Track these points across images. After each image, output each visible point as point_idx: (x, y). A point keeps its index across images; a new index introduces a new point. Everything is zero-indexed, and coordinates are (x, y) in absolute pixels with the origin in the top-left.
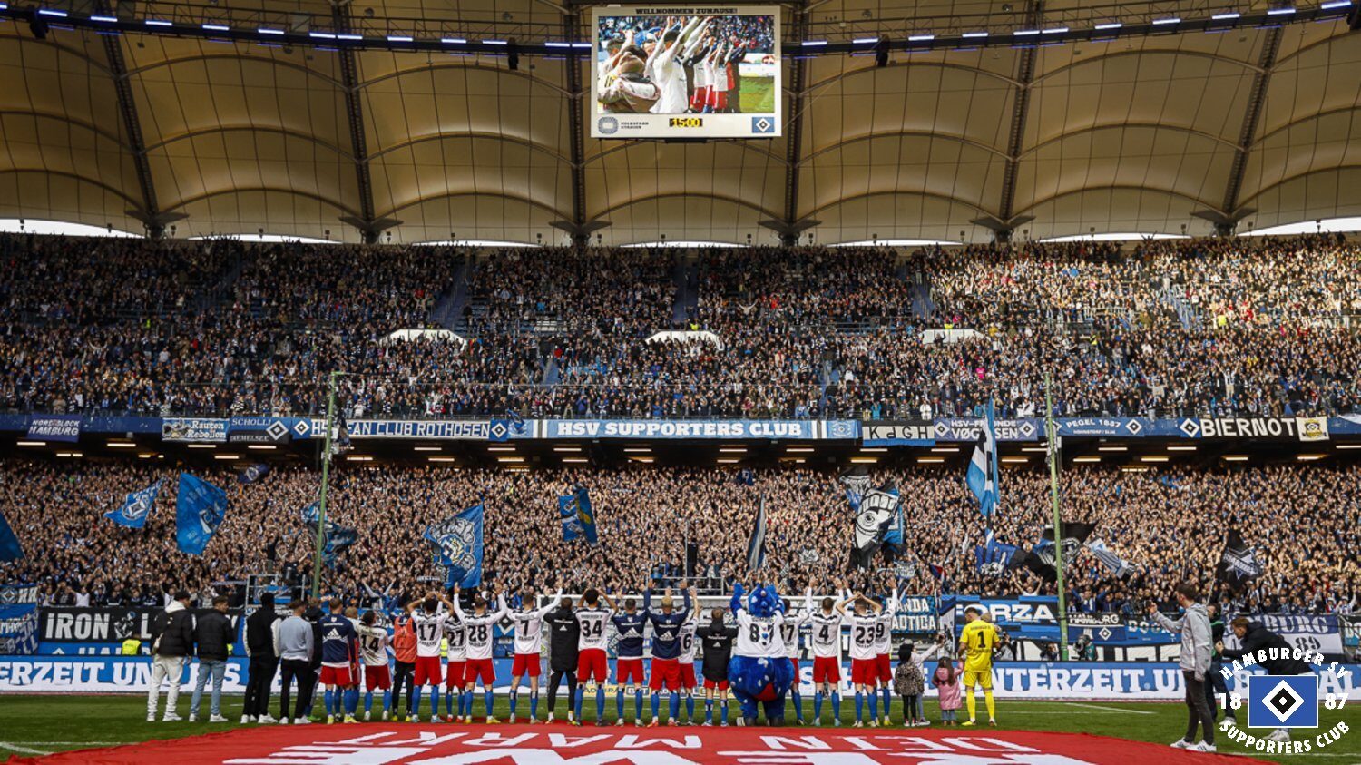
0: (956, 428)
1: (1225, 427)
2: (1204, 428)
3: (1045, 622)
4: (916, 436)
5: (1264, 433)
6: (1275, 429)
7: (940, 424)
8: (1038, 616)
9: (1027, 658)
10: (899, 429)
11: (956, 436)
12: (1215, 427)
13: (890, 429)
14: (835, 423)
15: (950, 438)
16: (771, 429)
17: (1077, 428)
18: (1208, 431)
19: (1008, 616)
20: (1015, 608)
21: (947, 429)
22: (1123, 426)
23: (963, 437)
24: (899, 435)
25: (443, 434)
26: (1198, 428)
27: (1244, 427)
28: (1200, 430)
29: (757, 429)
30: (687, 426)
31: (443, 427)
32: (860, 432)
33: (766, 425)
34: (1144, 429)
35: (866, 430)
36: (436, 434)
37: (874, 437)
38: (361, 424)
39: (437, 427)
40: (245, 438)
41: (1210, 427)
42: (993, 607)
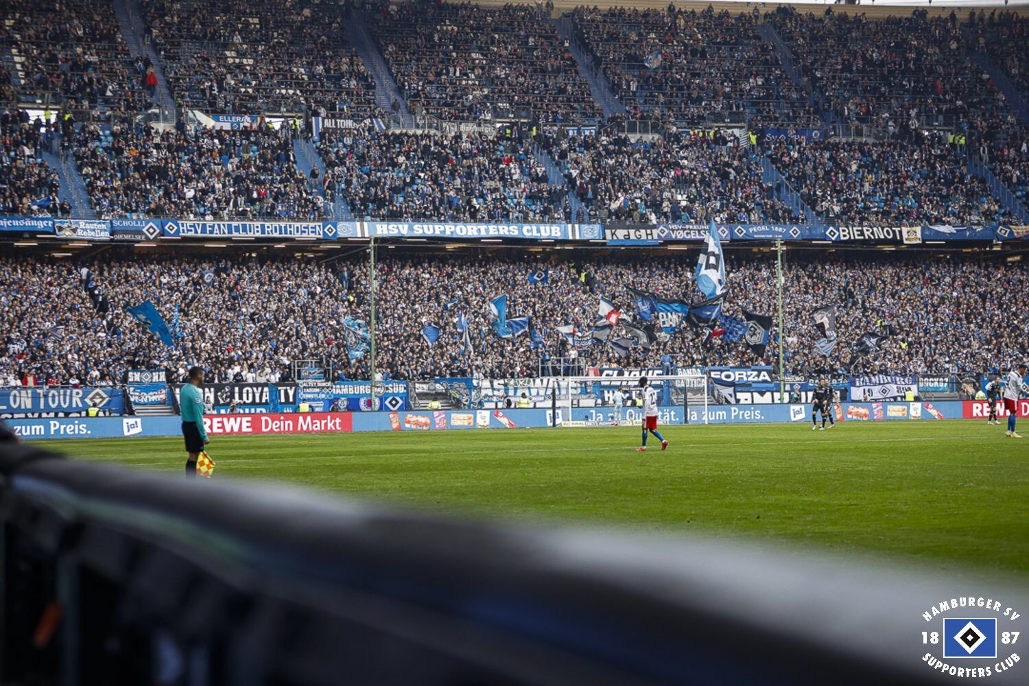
0: (673, 230)
1: (856, 233)
2: (842, 233)
3: (765, 381)
4: (644, 237)
5: (882, 237)
6: (889, 234)
7: (661, 227)
8: (761, 378)
9: (755, 402)
10: (632, 232)
11: (674, 236)
12: (849, 233)
13: (625, 232)
14: (585, 227)
15: (669, 239)
16: (538, 231)
17: (756, 233)
18: (844, 236)
19: (745, 379)
20: (749, 373)
21: (667, 231)
22: (787, 231)
23: (679, 237)
24: (632, 237)
25: (286, 233)
26: (837, 233)
27: (869, 233)
28: (839, 235)
29: (528, 231)
30: (475, 228)
31: (285, 227)
32: (604, 234)
33: (534, 228)
34: (801, 233)
35: (608, 232)
36: (281, 233)
37: (615, 238)
38: (219, 225)
39: (280, 227)
40: (127, 237)
41: (846, 233)
42: (737, 373)
